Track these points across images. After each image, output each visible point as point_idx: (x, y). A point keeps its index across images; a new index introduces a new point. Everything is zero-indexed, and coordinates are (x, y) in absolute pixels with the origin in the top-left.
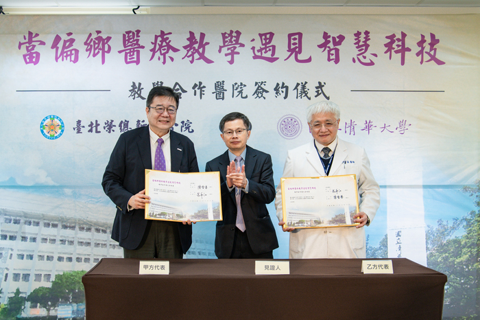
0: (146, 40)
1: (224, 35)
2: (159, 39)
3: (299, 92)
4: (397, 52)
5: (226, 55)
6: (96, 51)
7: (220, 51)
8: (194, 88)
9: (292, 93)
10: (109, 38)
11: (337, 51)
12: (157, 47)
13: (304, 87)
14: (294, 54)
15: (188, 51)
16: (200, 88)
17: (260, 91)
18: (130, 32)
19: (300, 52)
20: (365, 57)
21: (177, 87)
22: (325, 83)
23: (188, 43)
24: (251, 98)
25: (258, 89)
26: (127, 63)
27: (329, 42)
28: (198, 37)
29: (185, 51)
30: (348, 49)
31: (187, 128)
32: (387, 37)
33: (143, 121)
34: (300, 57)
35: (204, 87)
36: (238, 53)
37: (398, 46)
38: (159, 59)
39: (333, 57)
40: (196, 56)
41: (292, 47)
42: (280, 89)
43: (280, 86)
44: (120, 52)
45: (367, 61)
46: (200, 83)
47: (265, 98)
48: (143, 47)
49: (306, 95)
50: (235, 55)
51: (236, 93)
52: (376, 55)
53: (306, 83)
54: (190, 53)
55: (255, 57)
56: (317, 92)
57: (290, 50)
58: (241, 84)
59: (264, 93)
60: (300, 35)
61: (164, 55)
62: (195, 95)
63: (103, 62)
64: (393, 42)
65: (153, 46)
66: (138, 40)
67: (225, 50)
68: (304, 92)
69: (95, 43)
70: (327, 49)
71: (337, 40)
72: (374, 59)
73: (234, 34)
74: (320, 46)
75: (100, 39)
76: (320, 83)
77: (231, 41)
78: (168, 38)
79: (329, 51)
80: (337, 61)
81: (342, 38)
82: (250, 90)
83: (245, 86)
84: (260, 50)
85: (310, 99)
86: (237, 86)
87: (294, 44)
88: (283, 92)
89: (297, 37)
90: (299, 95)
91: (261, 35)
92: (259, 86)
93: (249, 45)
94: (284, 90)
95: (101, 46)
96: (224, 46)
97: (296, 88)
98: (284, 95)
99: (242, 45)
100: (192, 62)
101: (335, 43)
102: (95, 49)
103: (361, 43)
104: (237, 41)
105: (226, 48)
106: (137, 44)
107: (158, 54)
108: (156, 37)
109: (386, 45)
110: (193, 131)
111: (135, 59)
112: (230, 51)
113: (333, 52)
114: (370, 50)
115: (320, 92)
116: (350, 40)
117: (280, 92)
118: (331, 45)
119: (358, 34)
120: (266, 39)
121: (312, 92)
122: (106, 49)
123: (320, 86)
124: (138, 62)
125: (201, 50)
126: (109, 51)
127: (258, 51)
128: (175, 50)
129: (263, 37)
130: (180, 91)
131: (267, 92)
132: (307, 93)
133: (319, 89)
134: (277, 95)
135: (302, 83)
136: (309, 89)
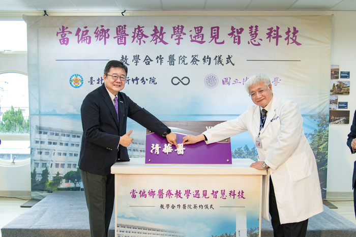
0: (130, 31)
1: (174, 28)
2: (137, 30)
3: (217, 61)
4: (273, 38)
5: (175, 39)
6: (101, 37)
7: (172, 37)
8: (157, 59)
9: (213, 62)
10: (108, 30)
11: (239, 37)
12: (136, 35)
13: (220, 58)
14: (214, 39)
15: (154, 37)
16: (160, 59)
17: (195, 60)
18: (120, 26)
19: (218, 38)
20: (255, 41)
21: (147, 58)
22: (232, 56)
23: (154, 32)
24: (190, 64)
25: (193, 59)
26: (119, 44)
27: (235, 32)
28: (159, 29)
29: (152, 37)
30: (245, 36)
31: (153, 82)
32: (268, 29)
34: (218, 41)
35: (163, 58)
36: (182, 39)
37: (274, 34)
38: (137, 42)
39: (237, 41)
40: (158, 40)
41: (213, 35)
43: (206, 57)
44: (115, 38)
45: (256, 43)
46: (161, 56)
47: (197, 65)
48: (128, 35)
49: (221, 63)
50: (180, 40)
51: (181, 61)
52: (261, 40)
53: (221, 56)
54: (155, 38)
55: (192, 41)
56: (227, 61)
57: (212, 37)
58: (184, 56)
59: (197, 62)
60: (218, 28)
61: (140, 39)
62: (158, 62)
63: (105, 44)
64: (271, 32)
65: (133, 35)
66: (125, 31)
67: (175, 37)
68: (220, 61)
69: (100, 33)
70: (234, 36)
71: (239, 31)
72: (260, 42)
73: (180, 28)
74: (229, 35)
75: (103, 30)
76: (229, 56)
77: (178, 32)
78: (142, 30)
79: (234, 38)
80: (239, 43)
81: (242, 30)
82: (189, 60)
83: (186, 57)
84: (195, 37)
85: (223, 65)
86: (181, 57)
87: (215, 33)
89: (216, 29)
90: (217, 63)
91: (195, 28)
93: (188, 34)
94: (209, 60)
95: (104, 34)
96: (174, 34)
97: (215, 59)
98: (208, 63)
99: (185, 34)
100: (156, 44)
101: (238, 33)
102: (100, 36)
103: (253, 33)
104: (182, 32)
105: (175, 35)
106: (124, 33)
107: (136, 39)
108: (135, 29)
109: (267, 34)
110: (156, 83)
111: (123, 42)
112: (177, 37)
113: (237, 38)
114: (258, 37)
116: (246, 31)
118: (236, 34)
119: (251, 28)
120: (198, 30)
121: (224, 61)
122: (107, 36)
123: (229, 57)
124: (125, 44)
125: (161, 37)
126: (108, 37)
127: (194, 37)
128: (146, 37)
129: (197, 29)
130: (149, 60)
131: (199, 61)
132: (222, 61)
133: (229, 59)
134: (204, 63)
135: (219, 56)
136: (222, 59)
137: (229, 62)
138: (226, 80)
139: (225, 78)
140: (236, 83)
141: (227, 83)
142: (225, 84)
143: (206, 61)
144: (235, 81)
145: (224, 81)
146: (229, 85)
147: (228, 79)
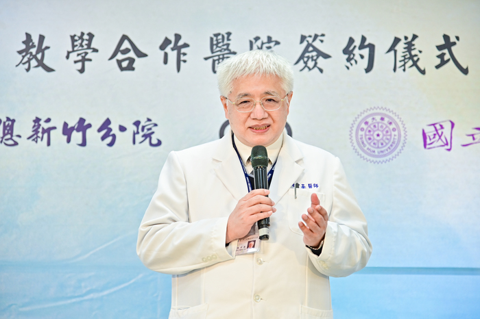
3: (399, 58)
8: (162, 47)
9: (383, 60)
13: (410, 46)
16: (177, 48)
17: (311, 54)
21: (126, 45)
22: (458, 38)
25: (306, 50)
31: (145, 136)
33: (48, 120)
35: (186, 45)
42: (357, 52)
43: (357, 43)
46: (178, 37)
47: (321, 71)
49: (415, 64)
53: (415, 37)
56: (441, 56)
58: (270, 39)
59: (321, 60)
62: (166, 62)
68: (411, 57)
76: (446, 37)
82: (288, 52)
83: (277, 43)
85: (423, 72)
86: (259, 43)
88: (362, 57)
90: (399, 64)
92: (309, 45)
94: (366, 52)
97: (392, 48)
98: (364, 63)
110: (159, 143)
115: (447, 57)
117: (357, 57)
121: (428, 57)
123: (448, 44)
131: (326, 56)
132: (418, 59)
133: (446, 51)
134: (348, 64)
135: (406, 38)
136: (421, 50)
137: (448, 60)
138: (436, 130)
139: (434, 125)
140: (476, 141)
141: (443, 144)
142: (434, 147)
143: (355, 58)
144: (473, 135)
145: (427, 135)
146: (447, 152)
147: (444, 126)
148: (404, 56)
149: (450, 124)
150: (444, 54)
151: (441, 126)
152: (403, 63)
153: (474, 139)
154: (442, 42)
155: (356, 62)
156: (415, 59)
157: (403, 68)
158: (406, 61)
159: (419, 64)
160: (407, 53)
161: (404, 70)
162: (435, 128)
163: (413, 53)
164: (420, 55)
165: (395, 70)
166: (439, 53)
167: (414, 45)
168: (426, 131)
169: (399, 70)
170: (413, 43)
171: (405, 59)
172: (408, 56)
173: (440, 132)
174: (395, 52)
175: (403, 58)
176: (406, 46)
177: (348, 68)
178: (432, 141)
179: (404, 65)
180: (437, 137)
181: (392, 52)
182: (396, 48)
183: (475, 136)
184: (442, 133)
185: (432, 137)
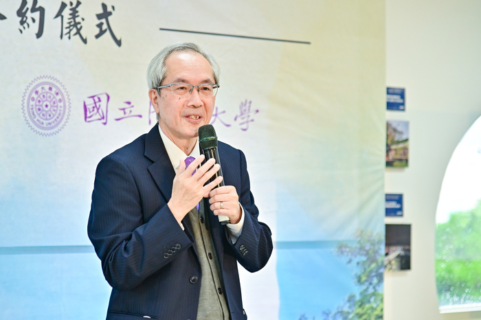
3: (66, 25)
9: (52, 25)
13: (74, 13)
22: (113, 8)
42: (29, 14)
43: (30, 5)
49: (78, 32)
53: (79, 3)
56: (100, 26)
68: (76, 24)
76: (104, 6)
85: (85, 41)
88: (34, 20)
90: (65, 31)
94: (37, 15)
97: (59, 14)
98: (35, 27)
117: (29, 21)
121: (90, 25)
123: (105, 14)
131: (3, 17)
132: (81, 27)
133: (104, 21)
134: (22, 28)
135: (71, 4)
136: (84, 17)
137: (106, 30)
138: (95, 103)
139: (93, 97)
140: (127, 115)
141: (100, 118)
142: (93, 121)
143: (28, 21)
144: (124, 109)
145: (87, 107)
146: (103, 125)
147: (101, 99)
148: (69, 23)
149: (106, 97)
150: (102, 24)
151: (99, 98)
152: (68, 30)
153: (125, 113)
154: (101, 11)
155: (28, 25)
156: (79, 26)
157: (68, 35)
158: (71, 28)
159: (82, 32)
160: (72, 20)
161: (69, 38)
162: (94, 100)
163: (78, 20)
164: (83, 23)
165: (61, 37)
166: (98, 22)
167: (77, 12)
168: (87, 104)
169: (65, 37)
170: (77, 9)
171: (71, 26)
172: (72, 23)
173: (98, 105)
174: (62, 17)
175: (68, 25)
176: (71, 12)
177: (21, 32)
178: (92, 113)
179: (69, 33)
180: (96, 110)
181: (60, 18)
182: (63, 14)
183: (126, 111)
184: (100, 106)
185: (91, 110)
